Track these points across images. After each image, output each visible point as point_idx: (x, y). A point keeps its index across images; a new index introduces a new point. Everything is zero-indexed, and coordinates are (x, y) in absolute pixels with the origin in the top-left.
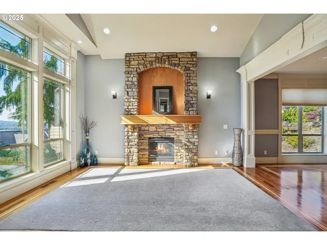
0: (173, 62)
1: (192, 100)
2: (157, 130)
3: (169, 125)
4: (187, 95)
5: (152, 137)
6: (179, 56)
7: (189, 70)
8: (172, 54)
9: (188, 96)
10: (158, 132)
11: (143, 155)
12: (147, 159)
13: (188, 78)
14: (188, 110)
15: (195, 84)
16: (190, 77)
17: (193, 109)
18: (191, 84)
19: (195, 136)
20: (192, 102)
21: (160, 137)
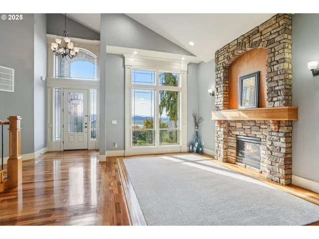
0: (254, 41)
1: (278, 85)
2: (244, 127)
3: (255, 121)
4: (270, 79)
5: (239, 134)
6: (261, 29)
7: (274, 42)
8: (252, 32)
9: (271, 81)
10: (244, 129)
11: (231, 152)
12: (234, 158)
13: (271, 55)
14: (272, 101)
15: (282, 60)
16: (274, 53)
17: (279, 97)
18: (275, 63)
19: (281, 139)
20: (277, 88)
21: (245, 135)
